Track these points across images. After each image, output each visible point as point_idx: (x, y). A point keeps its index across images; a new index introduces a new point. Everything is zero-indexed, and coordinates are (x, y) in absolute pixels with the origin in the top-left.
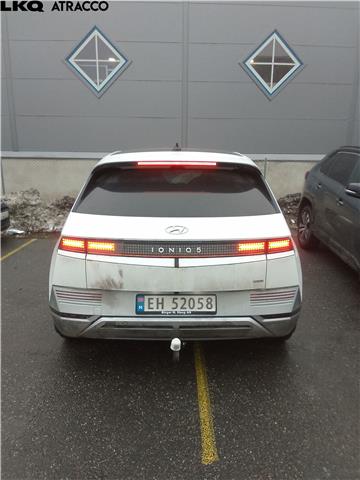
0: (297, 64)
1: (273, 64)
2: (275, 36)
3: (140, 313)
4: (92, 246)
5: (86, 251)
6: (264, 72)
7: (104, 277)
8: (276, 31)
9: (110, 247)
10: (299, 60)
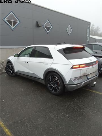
0: (19, 22)
1: (12, 21)
2: (12, 13)
3: (88, 79)
4: (81, 66)
5: (79, 67)
6: (10, 22)
7: (84, 72)
8: (12, 11)
9: (84, 65)
10: (19, 21)
